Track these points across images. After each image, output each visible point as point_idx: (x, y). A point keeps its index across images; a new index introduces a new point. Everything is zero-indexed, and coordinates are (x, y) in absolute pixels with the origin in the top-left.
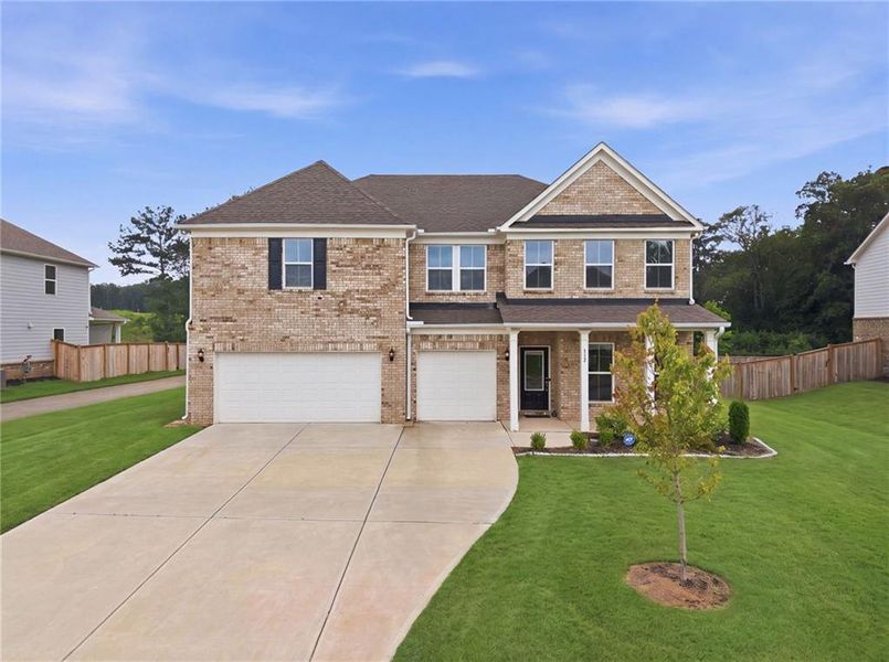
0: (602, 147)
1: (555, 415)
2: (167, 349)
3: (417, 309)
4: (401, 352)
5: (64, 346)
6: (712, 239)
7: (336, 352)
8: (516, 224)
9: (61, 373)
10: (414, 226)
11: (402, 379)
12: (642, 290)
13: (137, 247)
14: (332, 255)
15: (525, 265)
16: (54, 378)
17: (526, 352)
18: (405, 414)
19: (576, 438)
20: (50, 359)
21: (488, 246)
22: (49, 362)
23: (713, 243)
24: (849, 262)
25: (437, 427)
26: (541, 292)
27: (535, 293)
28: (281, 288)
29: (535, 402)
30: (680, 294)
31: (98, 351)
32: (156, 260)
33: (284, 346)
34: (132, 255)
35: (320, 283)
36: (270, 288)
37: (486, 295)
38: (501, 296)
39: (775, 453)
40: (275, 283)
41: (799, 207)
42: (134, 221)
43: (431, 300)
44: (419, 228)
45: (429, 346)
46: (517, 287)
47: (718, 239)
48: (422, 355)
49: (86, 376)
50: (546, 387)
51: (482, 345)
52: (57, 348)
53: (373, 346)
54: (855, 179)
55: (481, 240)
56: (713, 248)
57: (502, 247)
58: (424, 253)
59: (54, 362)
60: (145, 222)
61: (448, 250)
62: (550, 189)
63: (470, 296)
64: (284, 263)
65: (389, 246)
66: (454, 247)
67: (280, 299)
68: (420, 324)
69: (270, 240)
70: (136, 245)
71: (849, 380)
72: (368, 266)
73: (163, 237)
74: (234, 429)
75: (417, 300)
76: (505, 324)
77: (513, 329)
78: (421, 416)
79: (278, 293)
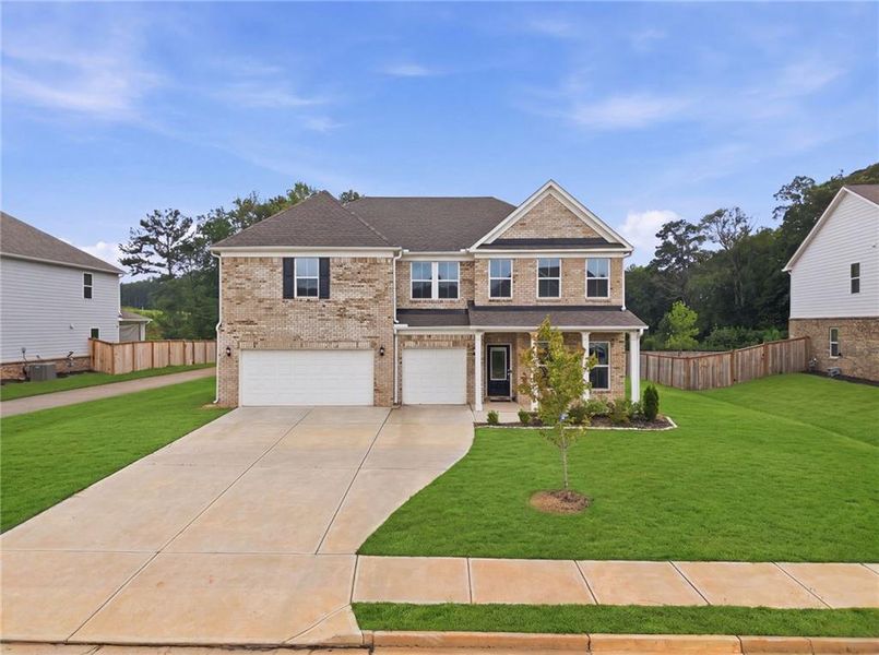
0: (551, 183)
1: (514, 399)
2: (185, 346)
3: (402, 314)
4: (389, 349)
5: (99, 344)
6: (695, 239)
7: (337, 349)
8: (482, 246)
9: (98, 367)
10: (400, 248)
11: (391, 371)
12: (584, 299)
13: (146, 248)
14: (334, 270)
15: (490, 278)
16: (90, 371)
17: (492, 349)
18: (393, 399)
19: (523, 415)
20: (86, 355)
21: (461, 263)
22: (86, 357)
23: (696, 243)
24: (786, 269)
25: (418, 409)
26: (502, 301)
27: (498, 301)
28: (293, 298)
29: (498, 389)
30: (614, 302)
31: (128, 347)
32: (164, 261)
33: (296, 344)
34: (142, 256)
35: (325, 294)
36: (284, 298)
37: (459, 302)
38: (471, 303)
39: (675, 426)
40: (288, 294)
41: (776, 209)
42: (142, 223)
43: (415, 306)
44: (404, 248)
45: (411, 344)
46: (483, 296)
47: (701, 239)
48: (407, 351)
49: (119, 369)
50: (508, 377)
51: (456, 344)
52: (94, 345)
53: (367, 345)
54: (827, 183)
55: (456, 257)
56: (695, 248)
57: (471, 264)
58: (408, 268)
59: (92, 358)
60: (153, 224)
61: (428, 266)
62: (516, 212)
63: (446, 303)
64: (296, 278)
65: (380, 264)
66: (433, 264)
67: (292, 306)
68: (405, 326)
69: (284, 259)
70: (144, 246)
71: (781, 372)
72: (363, 280)
73: (170, 239)
74: (257, 411)
75: (404, 307)
76: (471, 327)
77: (479, 331)
78: (407, 400)
79: (290, 301)
